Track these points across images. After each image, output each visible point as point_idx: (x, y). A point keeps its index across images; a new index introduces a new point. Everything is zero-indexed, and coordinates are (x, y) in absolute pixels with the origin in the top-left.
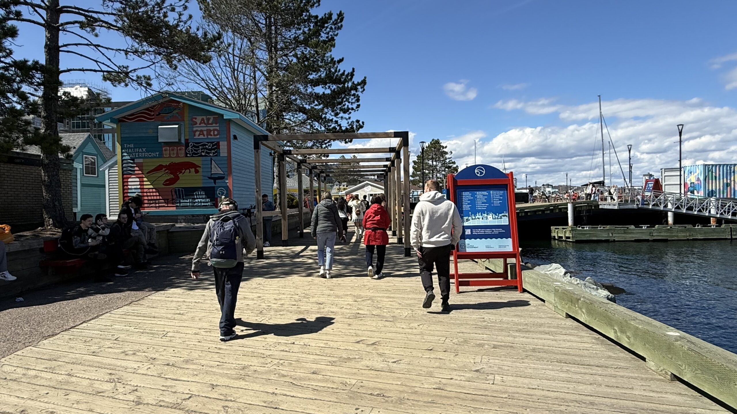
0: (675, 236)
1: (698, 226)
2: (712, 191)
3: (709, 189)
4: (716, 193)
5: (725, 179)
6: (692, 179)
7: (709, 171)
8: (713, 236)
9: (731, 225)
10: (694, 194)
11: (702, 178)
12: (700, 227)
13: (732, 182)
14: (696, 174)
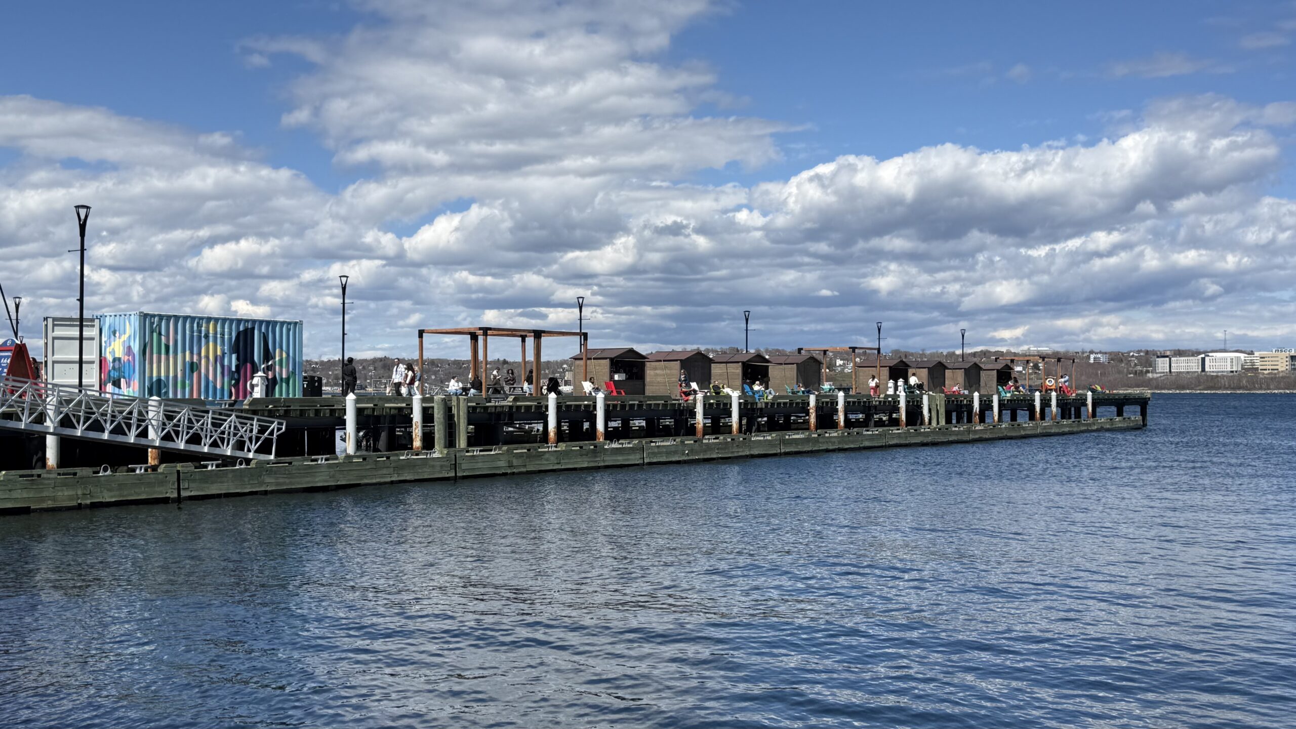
0: (49, 498)
1: (105, 470)
2: (159, 380)
3: (151, 377)
4: (167, 386)
5: (188, 353)
6: (116, 349)
7: (152, 332)
8: (139, 494)
9: (179, 466)
10: (119, 387)
11: (136, 348)
12: (109, 472)
13: (203, 362)
14: (125, 337)
